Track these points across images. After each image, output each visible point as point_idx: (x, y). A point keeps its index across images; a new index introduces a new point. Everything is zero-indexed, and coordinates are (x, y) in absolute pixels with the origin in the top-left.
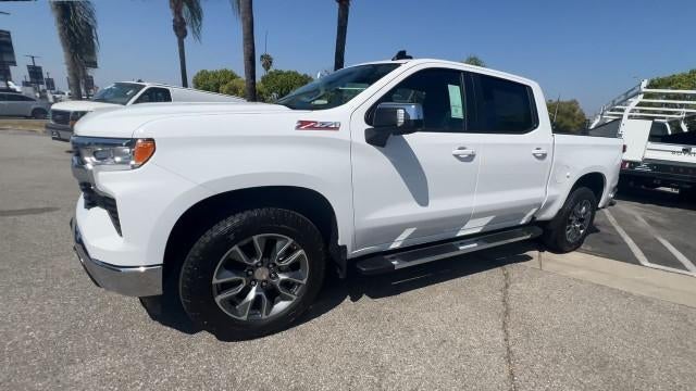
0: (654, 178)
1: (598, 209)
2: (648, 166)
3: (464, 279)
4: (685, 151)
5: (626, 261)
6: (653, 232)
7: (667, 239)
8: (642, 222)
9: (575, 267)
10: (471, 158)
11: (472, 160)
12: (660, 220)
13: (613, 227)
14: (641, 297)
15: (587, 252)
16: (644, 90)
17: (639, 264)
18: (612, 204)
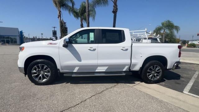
3: (100, 84)
10: (94, 50)
11: (95, 51)
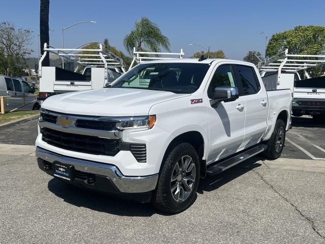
0: (301, 110)
1: (286, 131)
2: (296, 102)
4: (314, 92)
5: (306, 159)
6: (310, 143)
7: (317, 145)
8: (302, 139)
9: (284, 165)
11: (243, 110)
12: (310, 135)
13: (289, 143)
14: (320, 172)
15: (285, 157)
16: (287, 55)
17: (312, 159)
18: (291, 128)
